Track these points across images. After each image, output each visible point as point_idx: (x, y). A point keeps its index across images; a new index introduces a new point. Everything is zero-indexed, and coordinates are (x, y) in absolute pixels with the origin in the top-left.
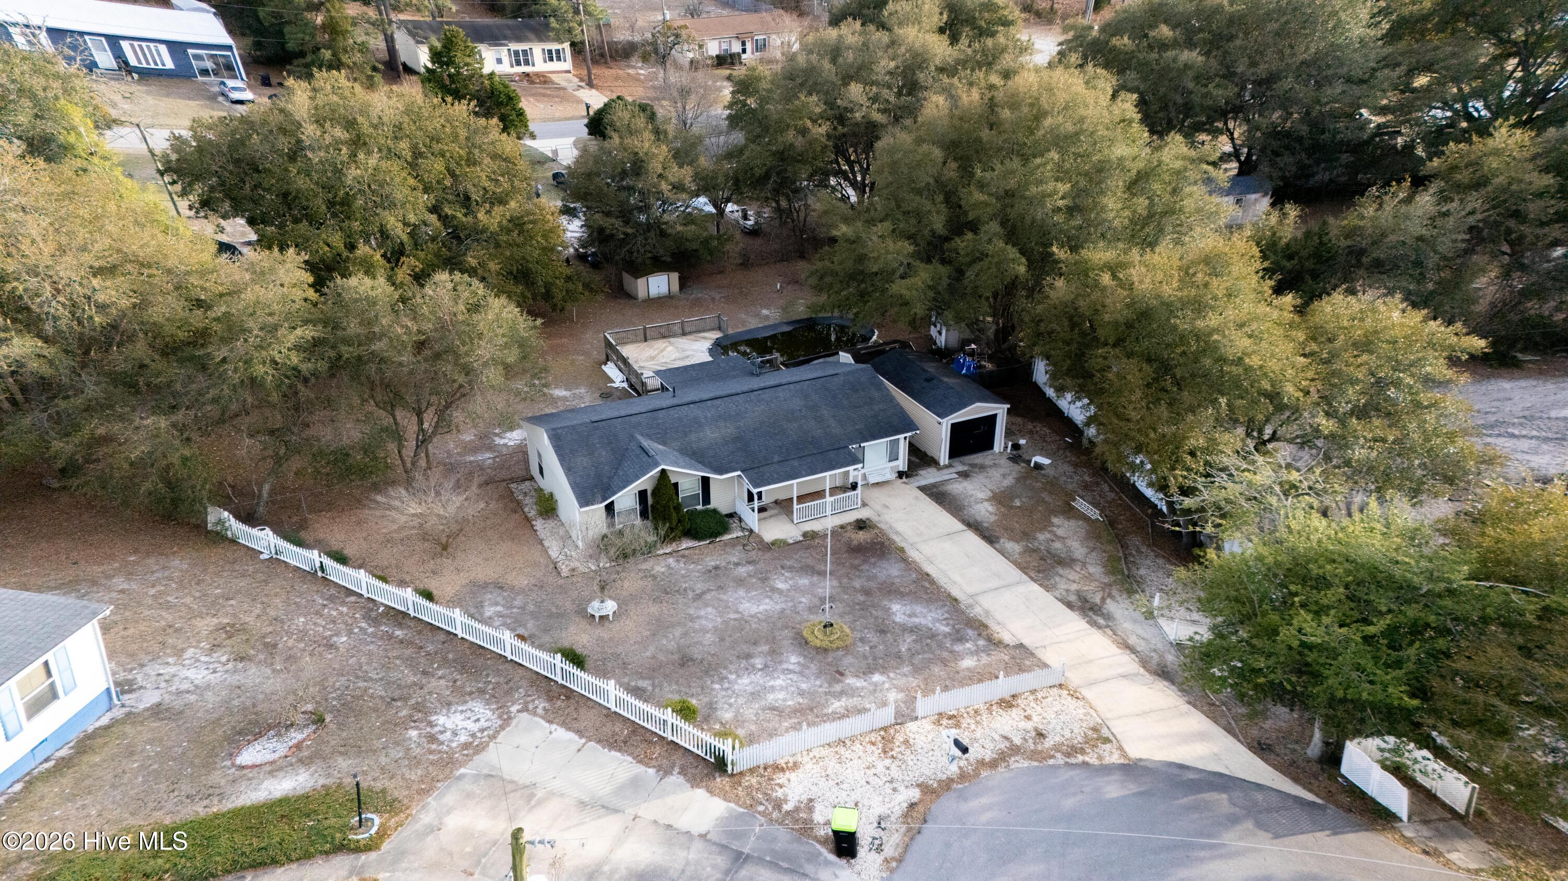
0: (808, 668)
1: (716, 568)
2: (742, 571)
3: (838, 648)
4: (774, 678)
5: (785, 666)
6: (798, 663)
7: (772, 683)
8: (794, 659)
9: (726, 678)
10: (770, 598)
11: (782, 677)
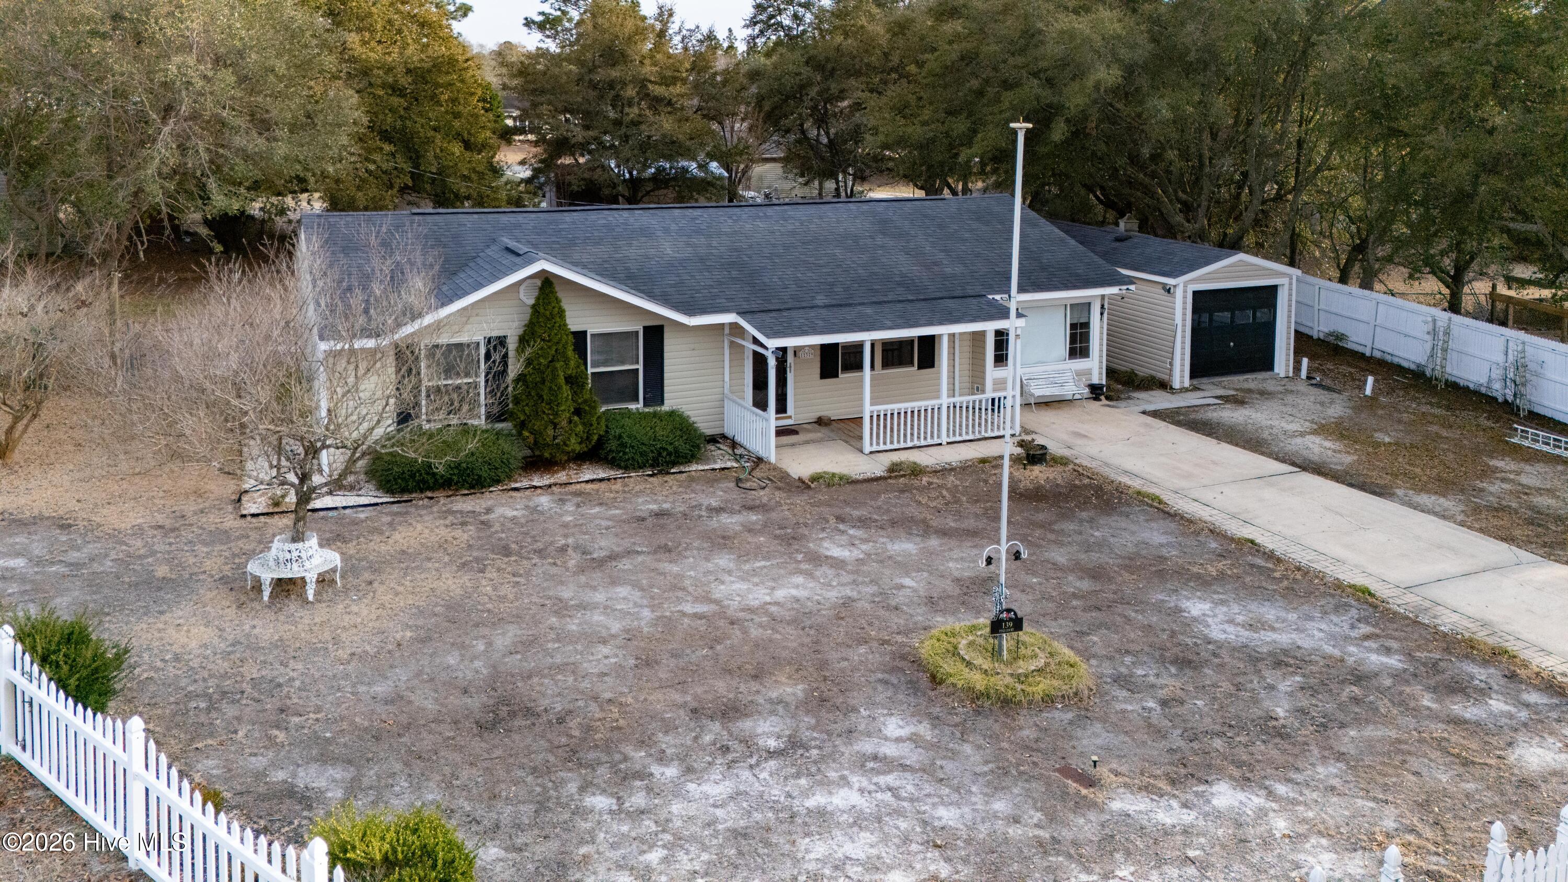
0: (954, 755)
1: (660, 514)
2: (731, 522)
3: (1049, 700)
4: (826, 784)
5: (867, 746)
6: (914, 739)
7: (817, 800)
8: (894, 727)
9: (642, 775)
10: (809, 575)
11: (856, 780)
